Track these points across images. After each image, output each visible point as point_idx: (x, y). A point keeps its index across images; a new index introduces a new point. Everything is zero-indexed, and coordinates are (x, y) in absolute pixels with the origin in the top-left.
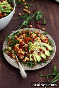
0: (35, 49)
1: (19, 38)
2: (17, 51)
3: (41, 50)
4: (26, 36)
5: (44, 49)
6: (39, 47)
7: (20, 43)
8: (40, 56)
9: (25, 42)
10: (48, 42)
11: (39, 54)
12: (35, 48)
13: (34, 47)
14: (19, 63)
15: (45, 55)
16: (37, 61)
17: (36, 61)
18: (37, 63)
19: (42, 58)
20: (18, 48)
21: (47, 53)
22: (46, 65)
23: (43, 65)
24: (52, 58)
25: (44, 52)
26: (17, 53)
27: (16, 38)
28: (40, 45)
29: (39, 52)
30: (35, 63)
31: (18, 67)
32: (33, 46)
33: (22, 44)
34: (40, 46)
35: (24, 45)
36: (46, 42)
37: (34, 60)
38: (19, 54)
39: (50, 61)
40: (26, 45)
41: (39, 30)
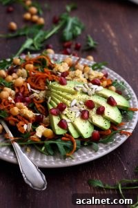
0: (69, 102)
1: (14, 75)
2: (9, 108)
3: (90, 105)
4: (37, 70)
5: (103, 103)
6: (85, 97)
7: (18, 88)
8: (88, 123)
9: (34, 85)
10: (111, 85)
11: (86, 115)
12: (68, 99)
13: (64, 94)
15: (107, 119)
16: (81, 137)
17: (75, 135)
18: (79, 142)
19: (96, 127)
21: (113, 114)
25: (100, 112)
29: (83, 109)
30: (73, 143)
31: (11, 159)
32: (63, 91)
33: (24, 91)
34: (87, 93)
35: (32, 92)
36: (105, 83)
37: (69, 133)
38: (15, 117)
41: (78, 58)
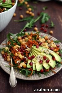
1: (24, 40)
2: (15, 53)
3: (45, 58)
4: (32, 39)
5: (50, 58)
6: (44, 54)
7: (22, 45)
8: (41, 65)
9: (28, 46)
10: (57, 51)
11: (41, 62)
12: (37, 54)
13: (36, 52)
14: (12, 68)
15: (49, 65)
16: (36, 70)
17: (34, 69)
19: (43, 68)
20: (16, 49)
21: (52, 63)
22: (46, 77)
23: (43, 77)
24: (57, 71)
25: (48, 62)
26: (14, 56)
27: (20, 40)
28: (45, 51)
29: (41, 59)
30: (32, 72)
31: (8, 72)
33: (24, 47)
34: (46, 53)
35: (26, 48)
37: (32, 68)
38: (16, 57)
39: (53, 74)
40: (28, 49)
41: (51, 36)
